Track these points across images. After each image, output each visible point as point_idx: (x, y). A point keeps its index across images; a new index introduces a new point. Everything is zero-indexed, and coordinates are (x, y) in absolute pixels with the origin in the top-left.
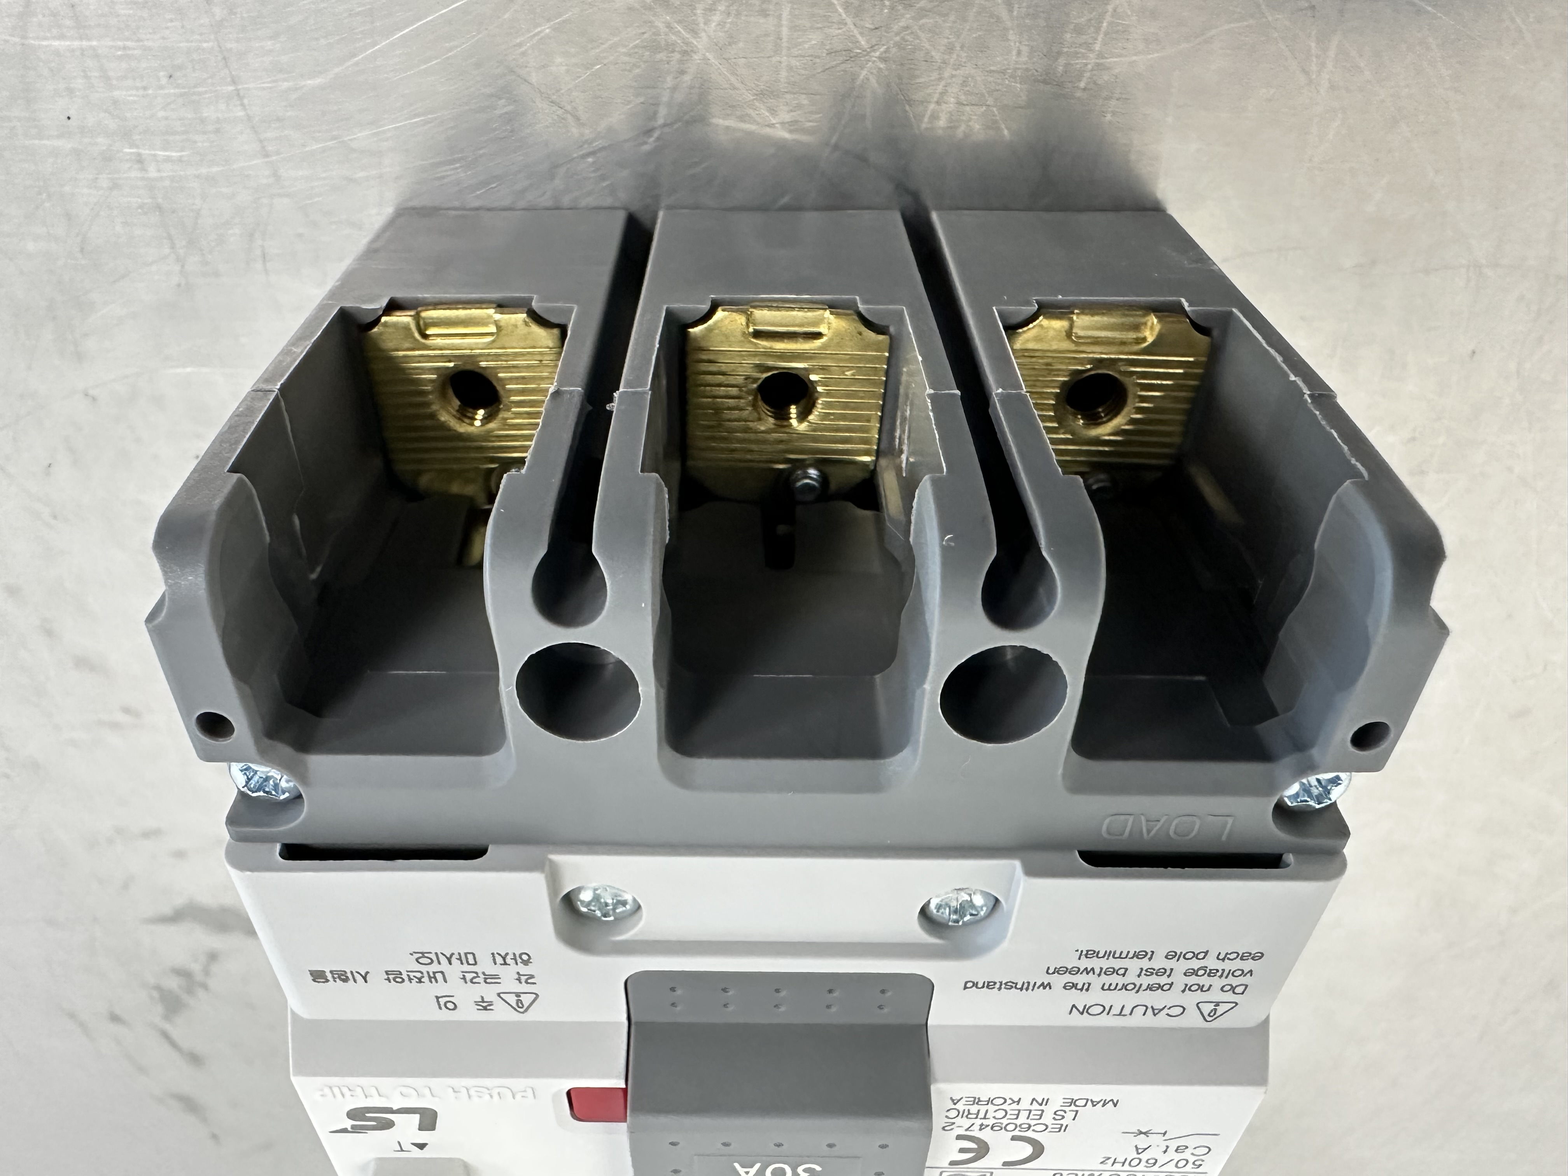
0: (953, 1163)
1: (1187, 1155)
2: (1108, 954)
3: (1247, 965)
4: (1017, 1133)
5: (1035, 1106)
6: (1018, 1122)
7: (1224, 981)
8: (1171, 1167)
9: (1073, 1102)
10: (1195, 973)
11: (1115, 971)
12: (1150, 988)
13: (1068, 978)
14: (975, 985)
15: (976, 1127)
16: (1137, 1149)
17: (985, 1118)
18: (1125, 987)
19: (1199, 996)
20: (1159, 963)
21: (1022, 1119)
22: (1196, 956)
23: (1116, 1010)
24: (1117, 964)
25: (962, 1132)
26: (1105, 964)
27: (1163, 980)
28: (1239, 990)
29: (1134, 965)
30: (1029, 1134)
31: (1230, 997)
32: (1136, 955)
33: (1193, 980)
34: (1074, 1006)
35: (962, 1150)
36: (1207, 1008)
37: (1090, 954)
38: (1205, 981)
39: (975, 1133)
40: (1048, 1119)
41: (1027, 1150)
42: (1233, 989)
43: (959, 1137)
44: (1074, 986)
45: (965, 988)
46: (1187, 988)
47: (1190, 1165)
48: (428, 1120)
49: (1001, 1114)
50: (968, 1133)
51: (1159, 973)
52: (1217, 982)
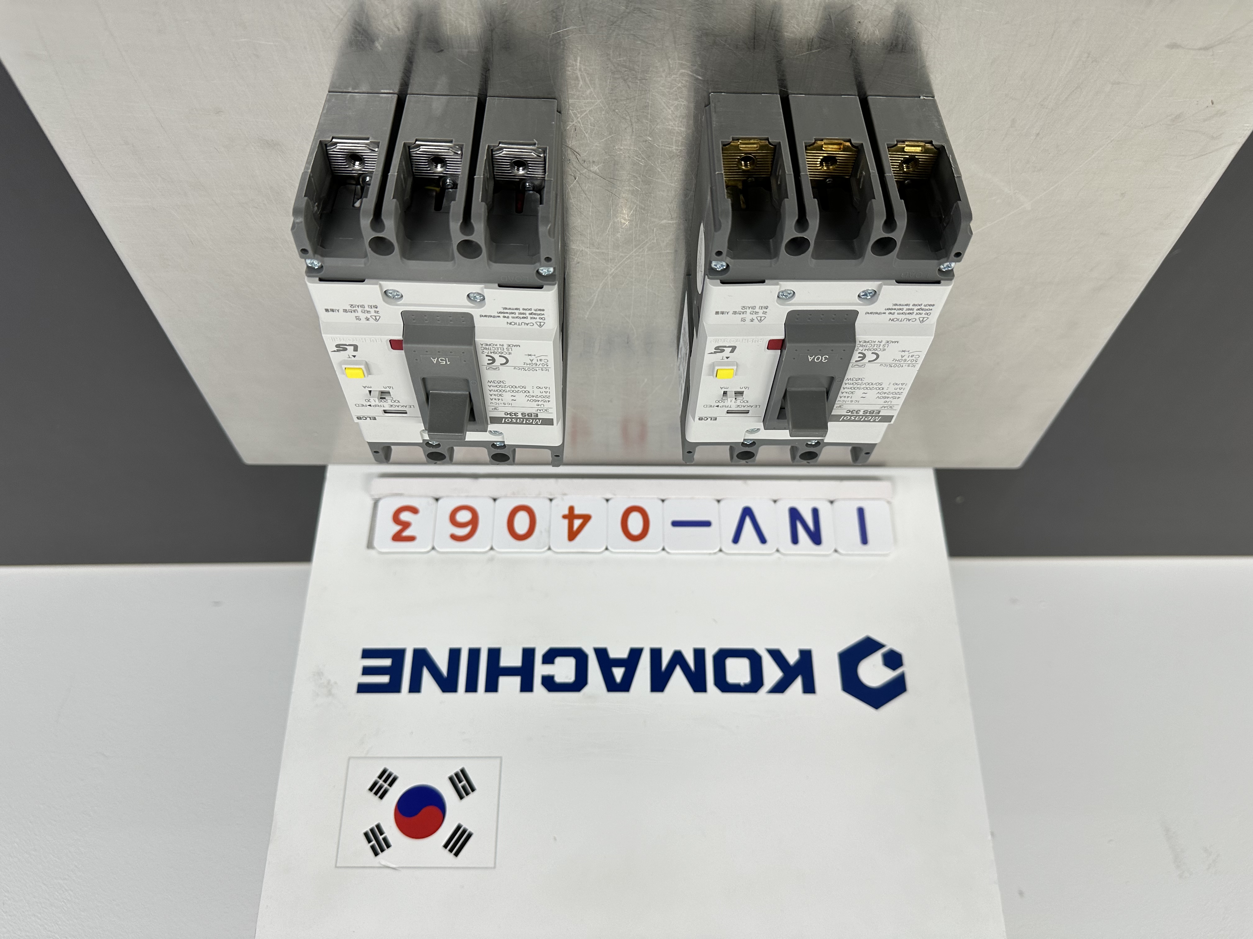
0: (856, 361)
1: (913, 358)
2: (900, 305)
3: (931, 308)
4: (873, 351)
5: (879, 343)
6: (874, 348)
7: (925, 312)
8: (909, 362)
9: (888, 342)
10: (919, 310)
11: (901, 309)
12: (908, 314)
13: (890, 311)
14: (868, 313)
15: (864, 350)
16: (902, 356)
17: (866, 347)
18: (902, 314)
19: (920, 316)
20: (911, 307)
21: (875, 347)
22: (919, 305)
23: (900, 320)
24: (901, 307)
25: (860, 351)
26: (899, 307)
27: (911, 312)
28: (929, 314)
29: (905, 308)
30: (876, 352)
31: (926, 316)
32: (906, 305)
33: (918, 311)
34: (890, 319)
35: (859, 357)
36: (921, 319)
37: (896, 305)
38: (921, 312)
39: (863, 352)
40: (881, 347)
41: (875, 356)
42: (927, 314)
43: (859, 353)
44: (891, 313)
45: (866, 314)
46: (917, 314)
47: (914, 361)
48: (734, 349)
49: (870, 345)
50: (862, 352)
51: (912, 309)
52: (924, 312)
